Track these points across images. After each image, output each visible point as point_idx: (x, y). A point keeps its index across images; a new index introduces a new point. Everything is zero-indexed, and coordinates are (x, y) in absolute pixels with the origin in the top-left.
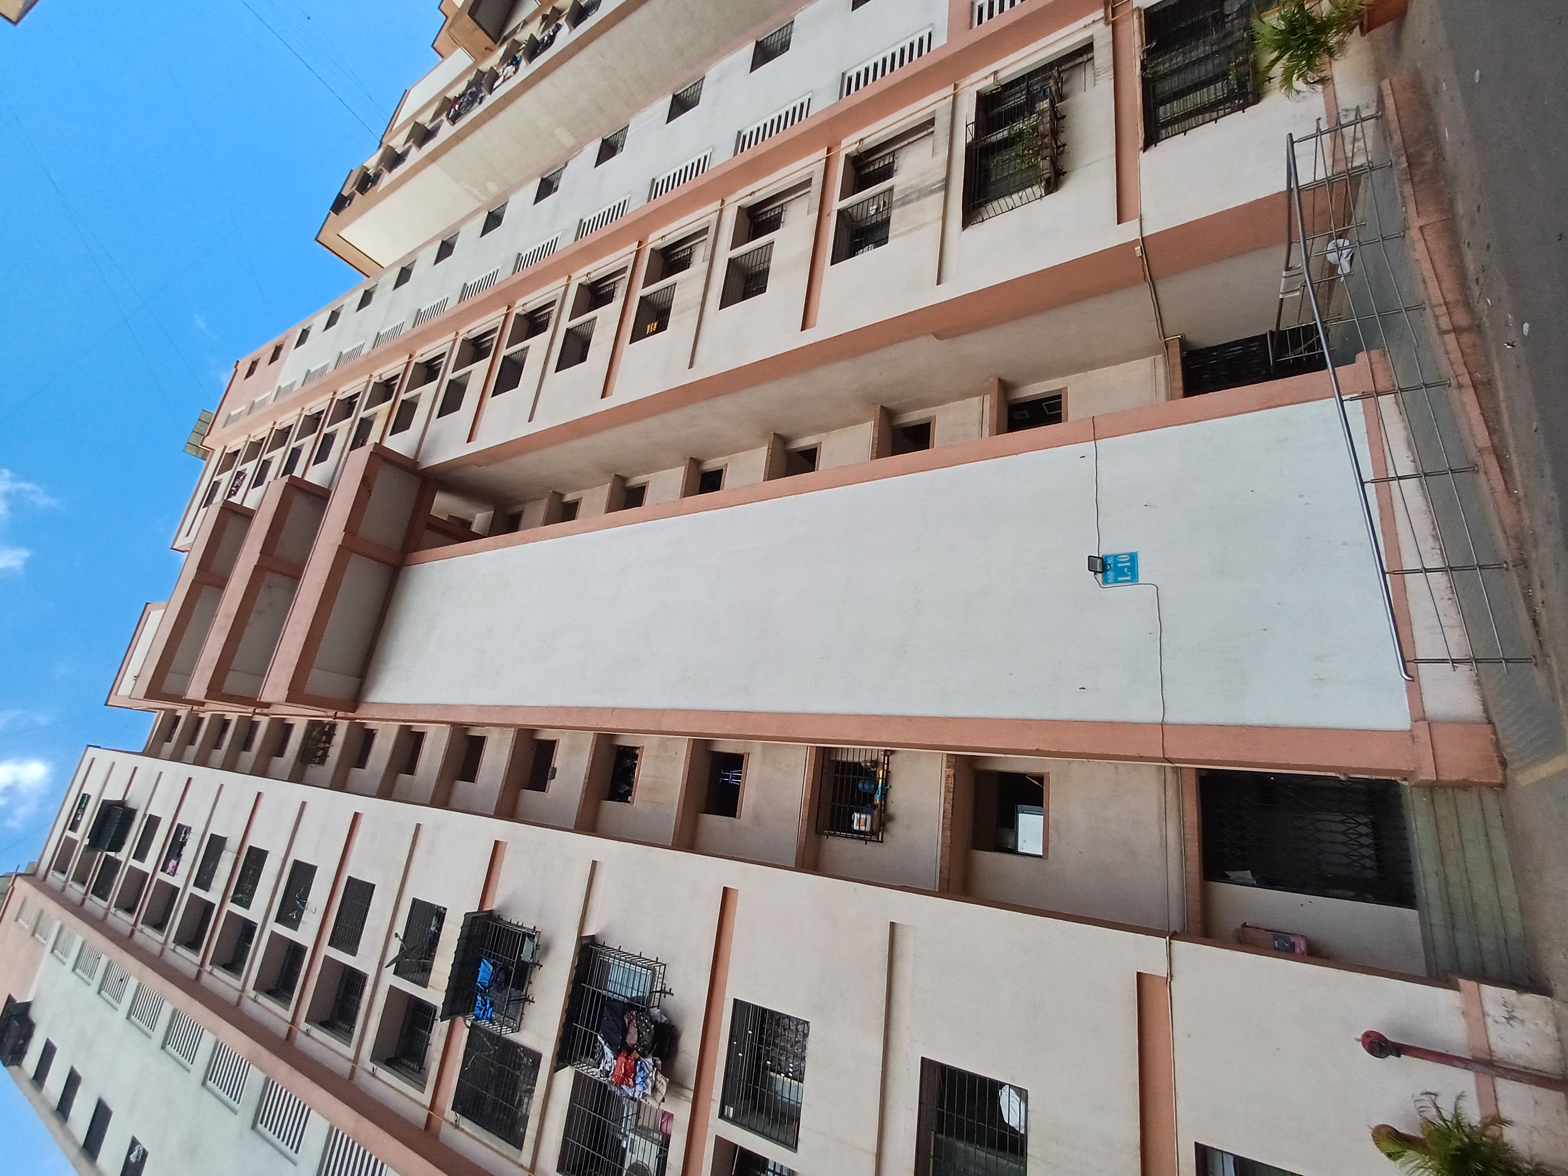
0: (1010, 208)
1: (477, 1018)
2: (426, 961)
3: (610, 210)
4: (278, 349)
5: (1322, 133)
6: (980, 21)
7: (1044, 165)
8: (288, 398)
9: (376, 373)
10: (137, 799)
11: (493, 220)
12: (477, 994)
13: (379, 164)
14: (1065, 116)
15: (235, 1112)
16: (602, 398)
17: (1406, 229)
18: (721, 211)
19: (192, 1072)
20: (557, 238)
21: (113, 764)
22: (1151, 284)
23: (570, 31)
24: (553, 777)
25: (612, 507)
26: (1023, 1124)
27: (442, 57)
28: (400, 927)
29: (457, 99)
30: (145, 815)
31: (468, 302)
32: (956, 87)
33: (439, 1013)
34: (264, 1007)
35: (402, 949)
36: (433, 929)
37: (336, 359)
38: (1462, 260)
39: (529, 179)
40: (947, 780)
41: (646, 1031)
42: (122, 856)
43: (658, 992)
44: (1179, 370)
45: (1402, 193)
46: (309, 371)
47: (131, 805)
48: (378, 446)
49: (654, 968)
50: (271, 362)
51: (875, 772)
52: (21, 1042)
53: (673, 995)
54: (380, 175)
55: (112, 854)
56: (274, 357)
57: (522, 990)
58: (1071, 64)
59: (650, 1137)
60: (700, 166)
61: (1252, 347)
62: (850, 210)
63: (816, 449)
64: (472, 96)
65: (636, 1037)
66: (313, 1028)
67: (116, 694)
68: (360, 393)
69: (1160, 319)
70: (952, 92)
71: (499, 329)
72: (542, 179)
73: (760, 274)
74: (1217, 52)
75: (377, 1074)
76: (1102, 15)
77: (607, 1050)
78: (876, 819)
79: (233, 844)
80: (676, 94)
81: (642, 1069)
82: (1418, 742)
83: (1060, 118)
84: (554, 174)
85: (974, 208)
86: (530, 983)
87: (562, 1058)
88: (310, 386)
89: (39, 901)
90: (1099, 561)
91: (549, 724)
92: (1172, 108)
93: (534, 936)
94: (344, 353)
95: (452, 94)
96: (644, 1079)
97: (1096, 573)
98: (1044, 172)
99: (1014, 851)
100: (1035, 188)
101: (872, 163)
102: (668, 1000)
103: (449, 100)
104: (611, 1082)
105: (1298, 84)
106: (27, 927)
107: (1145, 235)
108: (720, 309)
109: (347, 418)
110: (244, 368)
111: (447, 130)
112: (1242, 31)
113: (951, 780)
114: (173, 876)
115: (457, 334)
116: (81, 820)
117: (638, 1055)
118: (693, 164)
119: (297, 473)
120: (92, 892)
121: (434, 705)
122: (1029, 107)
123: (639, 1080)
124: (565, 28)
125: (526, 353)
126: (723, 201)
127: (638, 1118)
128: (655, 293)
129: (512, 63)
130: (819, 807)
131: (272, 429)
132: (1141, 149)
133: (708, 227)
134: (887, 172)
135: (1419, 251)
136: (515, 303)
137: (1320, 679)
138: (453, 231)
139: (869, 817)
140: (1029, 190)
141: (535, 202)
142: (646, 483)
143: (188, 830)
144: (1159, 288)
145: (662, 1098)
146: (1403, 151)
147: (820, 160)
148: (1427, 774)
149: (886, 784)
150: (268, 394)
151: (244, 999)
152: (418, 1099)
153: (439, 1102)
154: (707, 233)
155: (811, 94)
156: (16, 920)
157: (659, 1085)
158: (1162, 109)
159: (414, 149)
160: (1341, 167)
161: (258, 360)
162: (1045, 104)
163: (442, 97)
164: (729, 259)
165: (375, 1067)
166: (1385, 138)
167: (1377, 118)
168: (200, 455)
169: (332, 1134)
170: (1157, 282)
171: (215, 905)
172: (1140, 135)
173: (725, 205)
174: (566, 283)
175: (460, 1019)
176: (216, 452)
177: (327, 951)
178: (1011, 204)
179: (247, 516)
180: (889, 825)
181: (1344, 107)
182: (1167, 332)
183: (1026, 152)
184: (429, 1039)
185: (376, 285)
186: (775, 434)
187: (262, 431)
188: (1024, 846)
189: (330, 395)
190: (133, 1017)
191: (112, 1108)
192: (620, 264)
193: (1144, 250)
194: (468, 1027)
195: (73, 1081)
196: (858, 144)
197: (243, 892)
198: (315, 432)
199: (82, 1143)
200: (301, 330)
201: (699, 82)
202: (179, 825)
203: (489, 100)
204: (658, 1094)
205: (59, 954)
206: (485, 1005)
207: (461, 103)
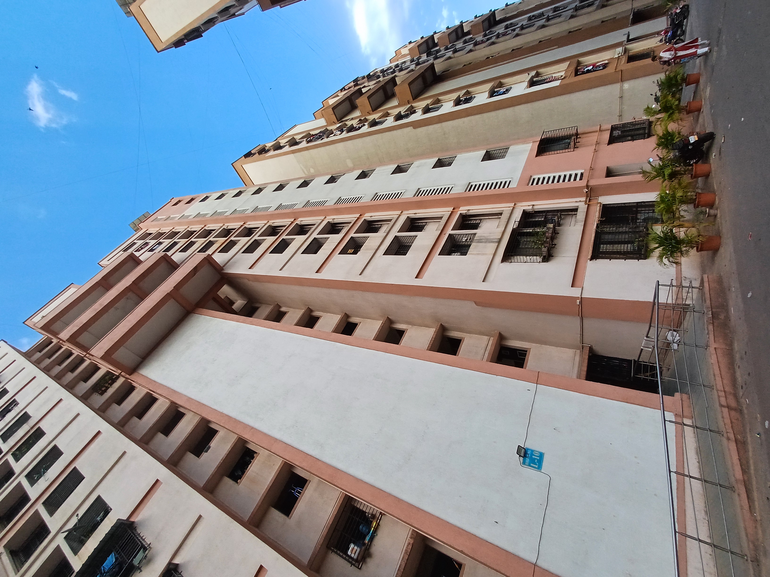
0: (525, 262)
3: (353, 198)
4: (192, 199)
5: (673, 286)
6: (532, 184)
7: (544, 250)
8: (186, 220)
9: (226, 225)
10: (5, 377)
11: (305, 184)
13: (271, 146)
14: (559, 233)
16: (316, 273)
17: (707, 346)
18: (400, 215)
20: (327, 200)
21: (7, 353)
22: (581, 318)
23: (368, 128)
24: (206, 451)
25: (298, 324)
27: (316, 118)
28: (81, 512)
29: (313, 135)
30: (3, 387)
31: (278, 212)
32: (515, 204)
35: (76, 525)
36: (99, 519)
37: (213, 213)
38: (735, 372)
39: (327, 174)
40: (408, 546)
44: (586, 361)
45: (708, 328)
46: (200, 213)
48: (209, 256)
50: (186, 203)
51: (372, 522)
54: (270, 151)
56: (189, 202)
58: (567, 213)
60: (398, 195)
61: (624, 364)
62: (454, 236)
63: (404, 331)
64: (320, 136)
66: (5, 553)
67: (31, 320)
68: (216, 230)
69: (582, 335)
70: (513, 206)
71: (287, 226)
72: (332, 176)
73: (406, 247)
74: (631, 232)
76: (585, 200)
78: (362, 553)
79: (31, 422)
80: (399, 165)
83: (556, 233)
84: (337, 176)
85: (509, 255)
88: (196, 219)
90: (523, 450)
91: (217, 422)
92: (607, 247)
93: (147, 549)
94: (217, 212)
95: (313, 133)
97: (520, 456)
98: (544, 253)
100: (538, 258)
101: (471, 220)
103: (310, 134)
105: (665, 261)
107: (582, 297)
108: (383, 255)
109: (204, 238)
110: (174, 201)
111: (304, 144)
112: (643, 228)
113: (410, 547)
115: (268, 222)
118: (395, 194)
119: (169, 253)
121: (169, 388)
122: (543, 224)
124: (366, 127)
125: (293, 241)
126: (402, 212)
128: (358, 237)
129: (340, 131)
131: (171, 230)
132: (589, 259)
133: (392, 219)
134: (476, 226)
135: (713, 359)
136: (298, 219)
139: (359, 550)
140: (535, 257)
141: (325, 183)
142: (320, 316)
143: (17, 404)
144: (584, 321)
146: (710, 309)
147: (449, 211)
149: (375, 532)
150: (178, 215)
154: (390, 221)
155: (454, 185)
158: (602, 246)
159: (287, 146)
160: (679, 302)
161: (182, 200)
162: (551, 226)
163: (308, 133)
164: (396, 236)
166: (702, 300)
167: (699, 289)
168: (135, 229)
170: (584, 319)
171: (3, 452)
172: (590, 253)
173: (403, 214)
174: (323, 219)
176: (142, 230)
177: (39, 507)
178: (525, 260)
179: (137, 263)
180: (368, 560)
181: (684, 276)
182: (584, 342)
183: (538, 242)
185: (246, 190)
186: (388, 317)
187: (166, 230)
189: (203, 226)
192: (349, 220)
193: (581, 302)
196: (467, 211)
197: (20, 452)
198: (188, 238)
200: (205, 196)
201: (410, 164)
202: (15, 399)
203: (326, 140)
207: (314, 137)
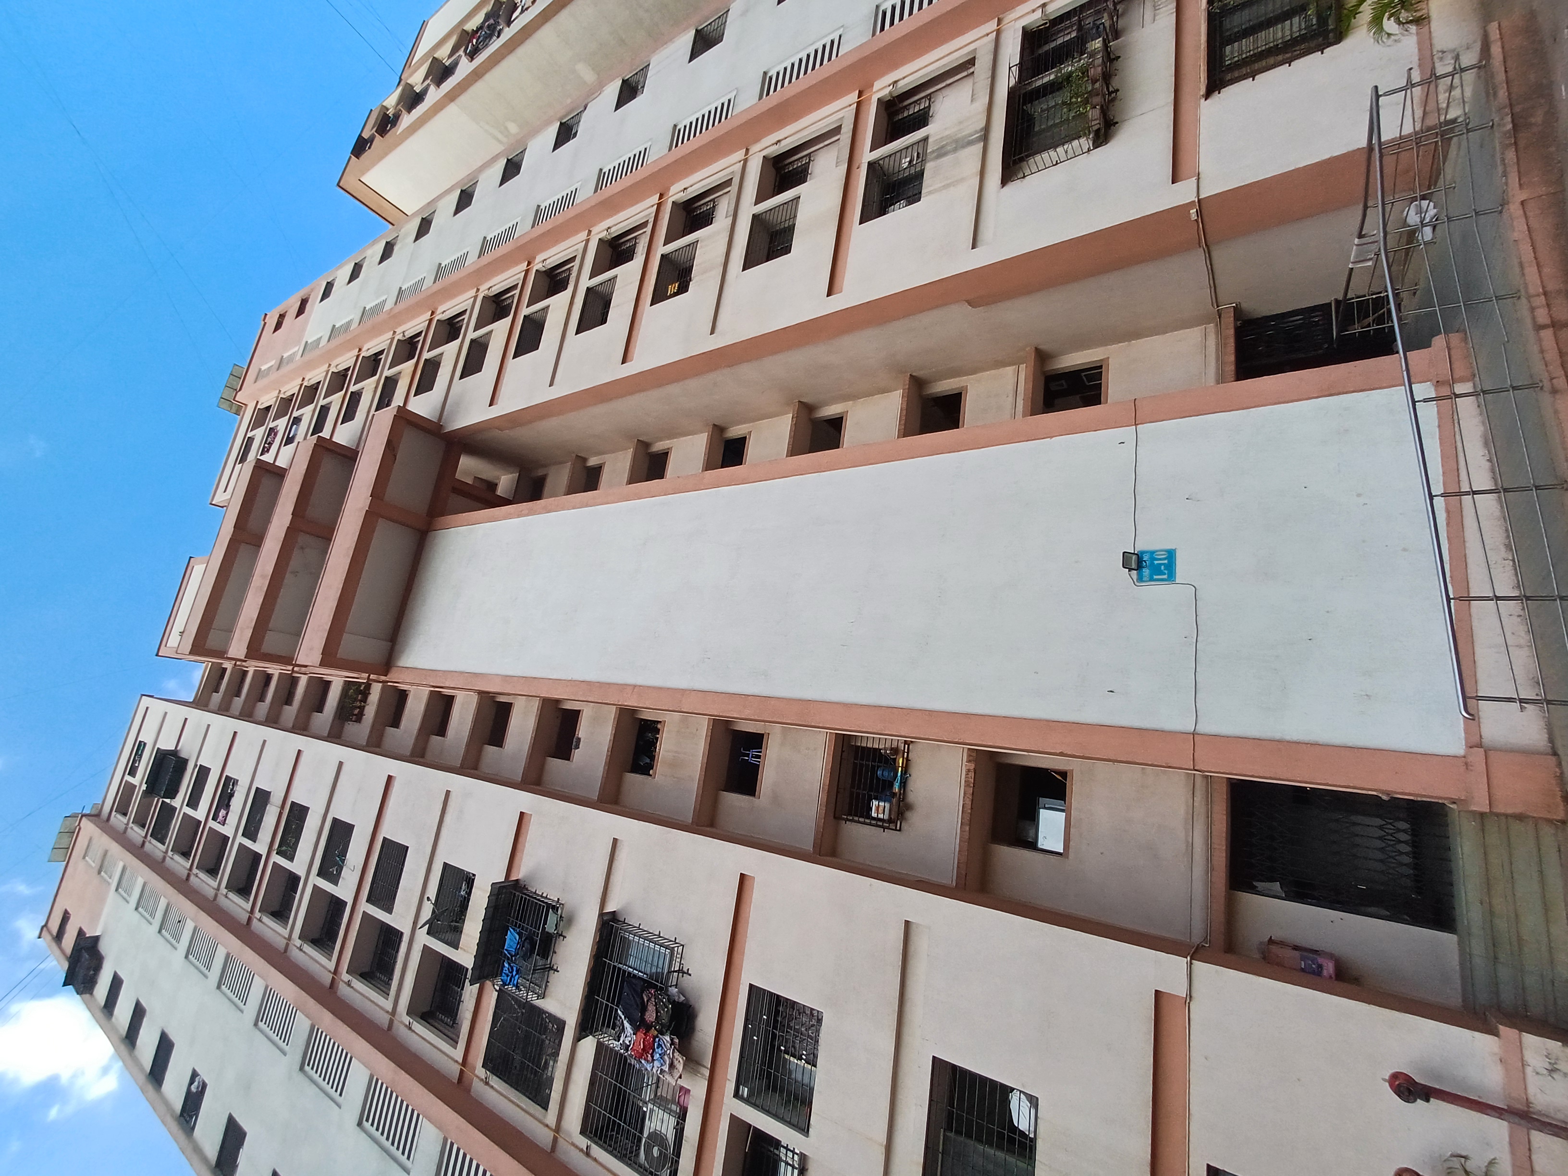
0: (1054, 163)
1: (504, 984)
2: (457, 924)
3: (630, 158)
4: (304, 303)
5: (1413, 86)
7: (1094, 114)
8: (317, 353)
9: (399, 330)
10: (188, 750)
11: (512, 168)
12: (504, 961)
13: (398, 104)
14: (1119, 57)
15: (284, 1053)
16: (622, 363)
17: (1504, 203)
18: (746, 161)
19: (245, 1012)
20: (576, 189)
21: (166, 713)
22: (1206, 249)
24: (577, 747)
25: (633, 479)
26: (1032, 1129)
28: (432, 891)
29: (475, 32)
30: (196, 765)
31: (488, 258)
32: (999, 22)
33: (469, 975)
34: (309, 956)
35: (434, 912)
36: (463, 893)
37: (360, 315)
39: (548, 123)
40: (967, 774)
41: (664, 1010)
42: (177, 802)
43: (676, 971)
44: (1231, 342)
45: (1503, 160)
46: (334, 326)
47: (183, 755)
48: (402, 408)
49: (673, 948)
50: (297, 316)
51: (895, 760)
52: (92, 972)
53: (690, 975)
54: (399, 116)
55: (168, 801)
56: (301, 311)
57: (547, 959)
59: (668, 1109)
60: (723, 111)
61: (1314, 317)
62: (881, 162)
63: (842, 418)
64: (490, 29)
65: (655, 1015)
66: (354, 979)
67: (166, 646)
68: (384, 350)
69: (1214, 287)
70: (996, 27)
71: (520, 286)
72: (561, 124)
73: (785, 231)
75: (413, 1028)
77: (626, 1024)
78: (895, 809)
79: (276, 798)
80: (700, 28)
81: (659, 1046)
82: (1472, 770)
83: (1114, 59)
84: (573, 118)
85: (1015, 163)
86: (555, 952)
87: (585, 1028)
88: (335, 342)
89: (103, 841)
90: (1134, 557)
91: (573, 696)
92: (1240, 47)
93: (558, 908)
94: (367, 309)
95: (472, 25)
96: (662, 1056)
97: (1130, 570)
98: (1093, 123)
99: (1032, 845)
100: (1083, 140)
101: (907, 107)
102: (685, 980)
103: (468, 32)
104: (631, 1056)
105: (1389, 25)
106: (93, 865)
107: (1202, 197)
108: (743, 270)
109: (372, 376)
110: (272, 321)
111: (465, 67)
113: (972, 774)
114: (224, 825)
115: (478, 290)
116: (138, 767)
117: (656, 1033)
118: (716, 108)
119: (325, 434)
120: (151, 836)
121: (462, 673)
122: (1078, 46)
123: (657, 1056)
125: (547, 313)
126: (747, 150)
127: (657, 1087)
128: (676, 250)
130: (838, 792)
131: (301, 385)
132: (1203, 96)
133: (732, 178)
134: (922, 120)
135: (1518, 231)
136: (535, 258)
137: (1367, 695)
138: (472, 180)
139: (887, 805)
140: (1075, 143)
141: (554, 150)
142: (669, 449)
143: (235, 782)
144: (1215, 254)
145: (679, 1075)
146: (1507, 110)
147: (850, 105)
148: (1481, 805)
149: (906, 773)
150: (296, 349)
151: (291, 947)
152: (451, 1055)
153: (470, 1059)
154: (730, 185)
155: (842, 29)
156: (84, 858)
157: (676, 1062)
158: (1228, 49)
159: (432, 88)
160: (1432, 121)
161: (286, 312)
162: (1097, 44)
163: (459, 30)
164: (753, 215)
165: (411, 1021)
166: (1487, 94)
167: (1479, 68)
168: (234, 409)
169: (372, 1083)
170: (1212, 248)
171: (262, 855)
172: (1202, 79)
173: (750, 154)
174: (586, 238)
175: (488, 984)
176: (248, 408)
177: (365, 907)
178: (1055, 158)
179: (279, 474)
180: (908, 814)
181: (1439, 48)
182: (1220, 300)
183: (1074, 100)
184: (461, 995)
185: (398, 236)
186: (799, 402)
187: (292, 388)
188: (1044, 843)
189: (356, 352)
190: (190, 957)
191: (175, 1042)
192: (641, 218)
193: (1200, 213)
194: (496, 990)
195: (139, 1013)
196: (892, 86)
197: (288, 845)
198: (342, 390)
199: (148, 1070)
200: (325, 284)
201: (723, 14)
202: (227, 776)
203: (508, 33)
204: (675, 1070)
205: (122, 893)
206: (512, 972)
207: (479, 37)
